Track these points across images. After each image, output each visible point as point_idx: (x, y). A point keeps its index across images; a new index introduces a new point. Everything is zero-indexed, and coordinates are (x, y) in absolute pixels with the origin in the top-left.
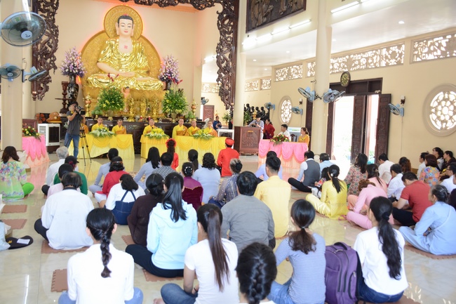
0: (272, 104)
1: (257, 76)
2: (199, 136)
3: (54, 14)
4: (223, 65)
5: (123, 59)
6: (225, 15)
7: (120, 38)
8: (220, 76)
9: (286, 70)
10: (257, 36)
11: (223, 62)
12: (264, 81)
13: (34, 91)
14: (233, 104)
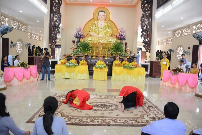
0: (172, 49)
1: (165, 37)
2: (126, 67)
3: (59, 7)
4: (144, 28)
5: (100, 30)
6: (145, 2)
7: (99, 21)
8: (143, 34)
9: (180, 32)
10: (163, 9)
11: (144, 27)
12: (168, 39)
13: (50, 44)
14: (150, 49)
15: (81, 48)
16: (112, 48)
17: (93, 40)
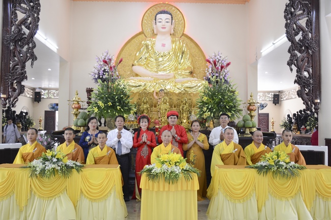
5: (161, 59)
13: (3, 94)
14: (319, 101)
15: (101, 104)
16: (203, 102)
17: (143, 84)
